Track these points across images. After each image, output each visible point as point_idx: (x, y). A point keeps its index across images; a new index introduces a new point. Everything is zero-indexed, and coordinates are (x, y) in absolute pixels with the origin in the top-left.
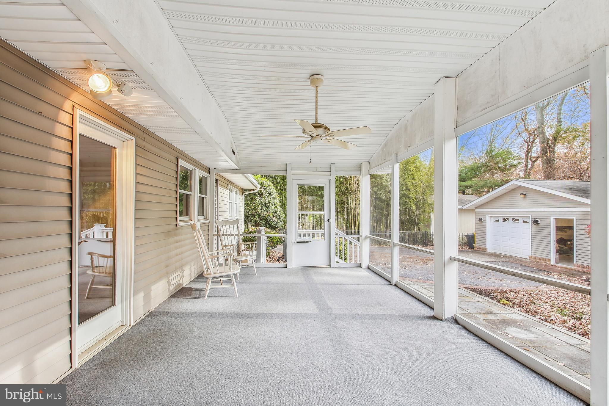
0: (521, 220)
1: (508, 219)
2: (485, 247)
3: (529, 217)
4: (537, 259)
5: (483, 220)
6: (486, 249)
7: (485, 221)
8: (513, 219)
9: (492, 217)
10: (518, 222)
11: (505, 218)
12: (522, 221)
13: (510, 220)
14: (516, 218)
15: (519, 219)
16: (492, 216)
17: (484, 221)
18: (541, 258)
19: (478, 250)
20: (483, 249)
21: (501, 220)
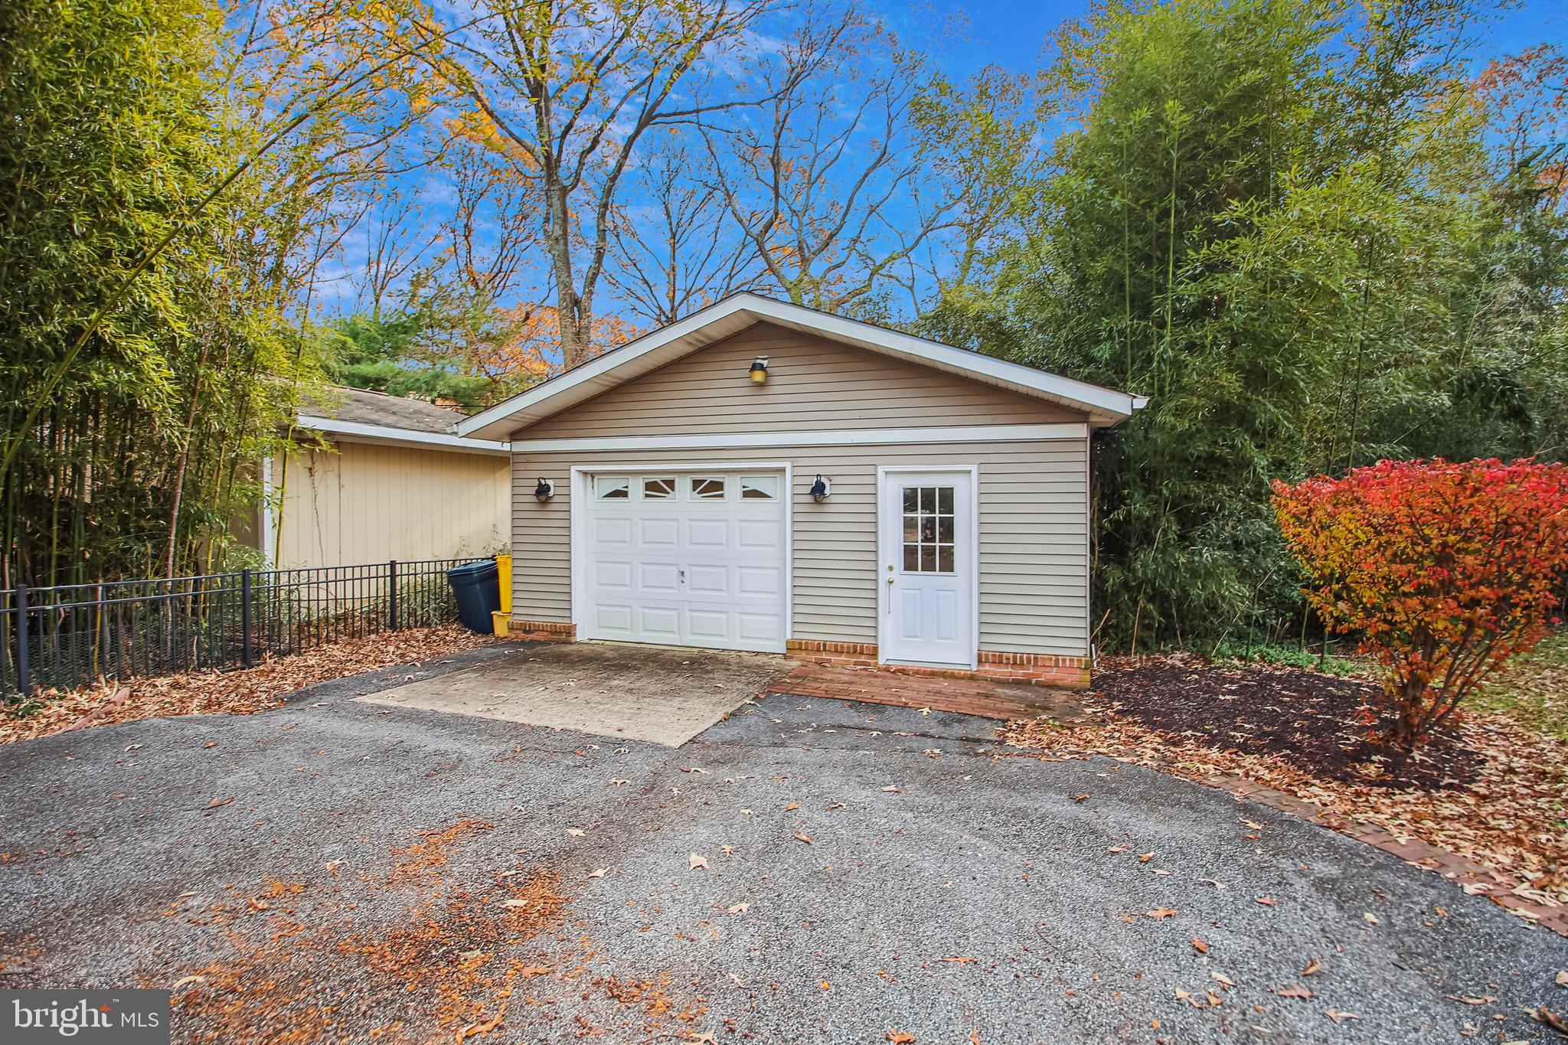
0: (733, 487)
1: (671, 484)
2: (567, 621)
3: (783, 470)
4: (825, 650)
5: (551, 493)
6: (570, 631)
7: (565, 499)
8: (696, 484)
9: (593, 478)
10: (722, 496)
11: (658, 478)
12: (739, 491)
13: (684, 485)
14: (709, 478)
15: (722, 484)
16: (593, 475)
17: (556, 499)
18: (842, 647)
19: (530, 637)
20: (555, 633)
21: (636, 487)
